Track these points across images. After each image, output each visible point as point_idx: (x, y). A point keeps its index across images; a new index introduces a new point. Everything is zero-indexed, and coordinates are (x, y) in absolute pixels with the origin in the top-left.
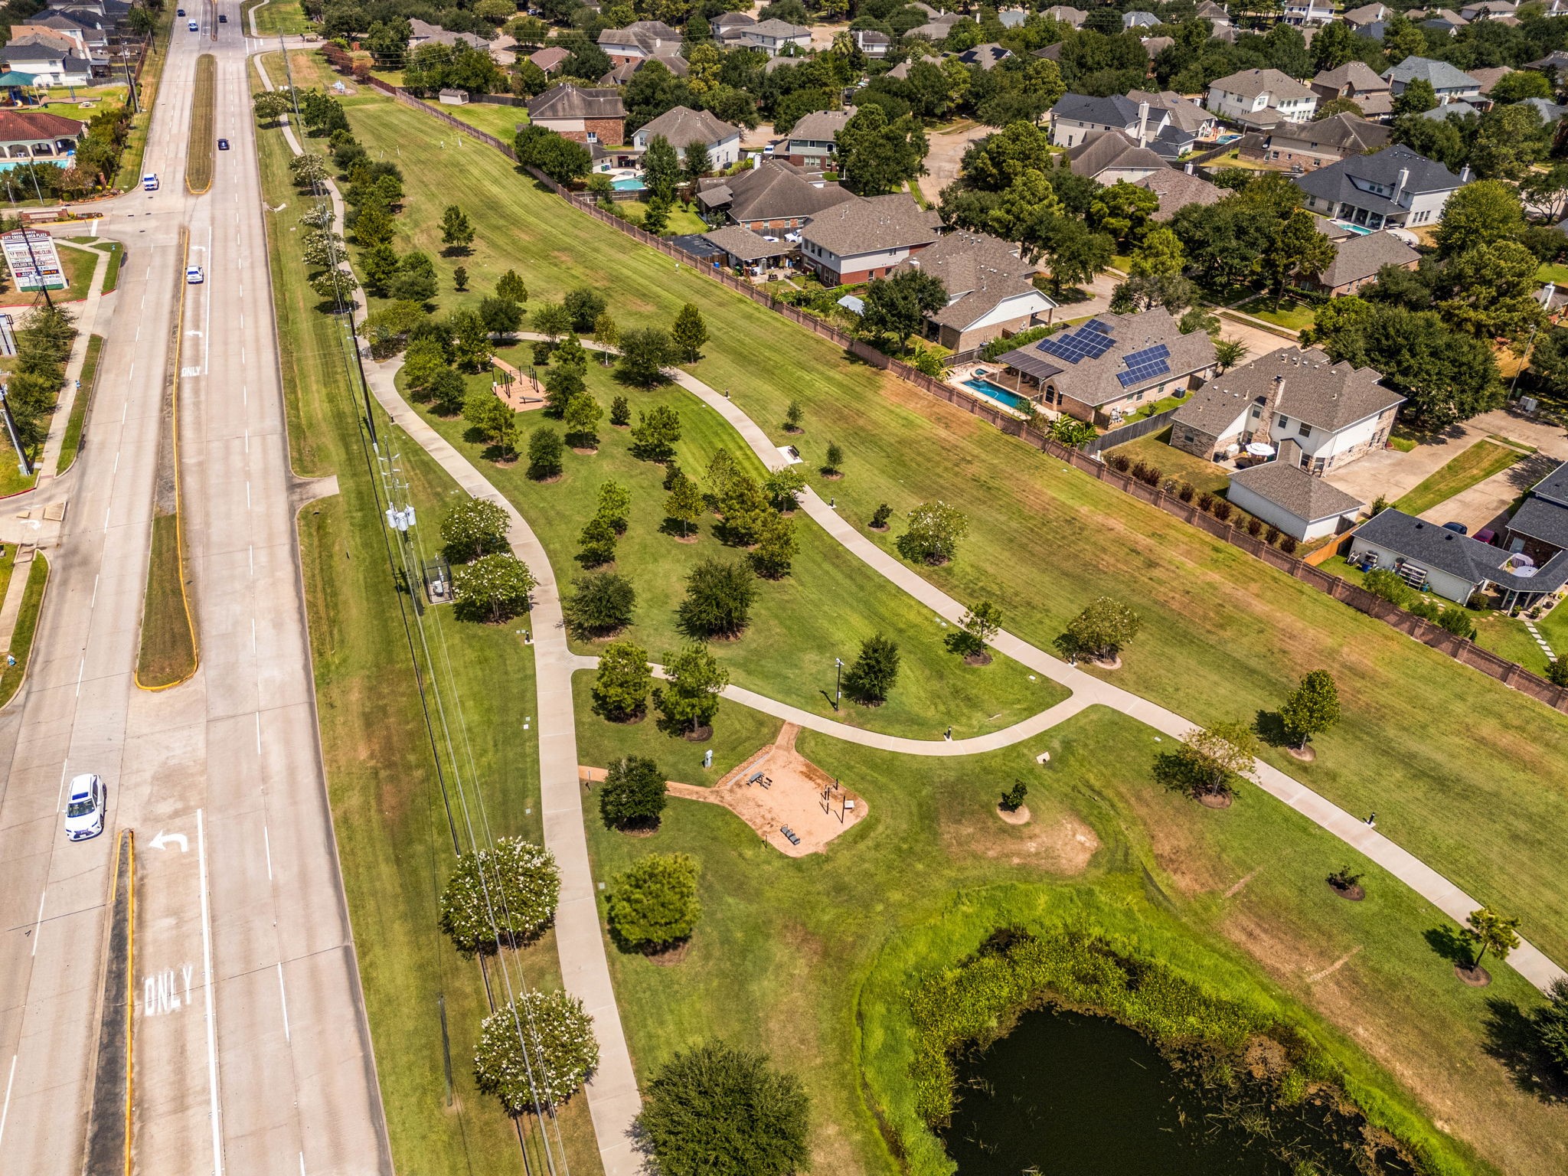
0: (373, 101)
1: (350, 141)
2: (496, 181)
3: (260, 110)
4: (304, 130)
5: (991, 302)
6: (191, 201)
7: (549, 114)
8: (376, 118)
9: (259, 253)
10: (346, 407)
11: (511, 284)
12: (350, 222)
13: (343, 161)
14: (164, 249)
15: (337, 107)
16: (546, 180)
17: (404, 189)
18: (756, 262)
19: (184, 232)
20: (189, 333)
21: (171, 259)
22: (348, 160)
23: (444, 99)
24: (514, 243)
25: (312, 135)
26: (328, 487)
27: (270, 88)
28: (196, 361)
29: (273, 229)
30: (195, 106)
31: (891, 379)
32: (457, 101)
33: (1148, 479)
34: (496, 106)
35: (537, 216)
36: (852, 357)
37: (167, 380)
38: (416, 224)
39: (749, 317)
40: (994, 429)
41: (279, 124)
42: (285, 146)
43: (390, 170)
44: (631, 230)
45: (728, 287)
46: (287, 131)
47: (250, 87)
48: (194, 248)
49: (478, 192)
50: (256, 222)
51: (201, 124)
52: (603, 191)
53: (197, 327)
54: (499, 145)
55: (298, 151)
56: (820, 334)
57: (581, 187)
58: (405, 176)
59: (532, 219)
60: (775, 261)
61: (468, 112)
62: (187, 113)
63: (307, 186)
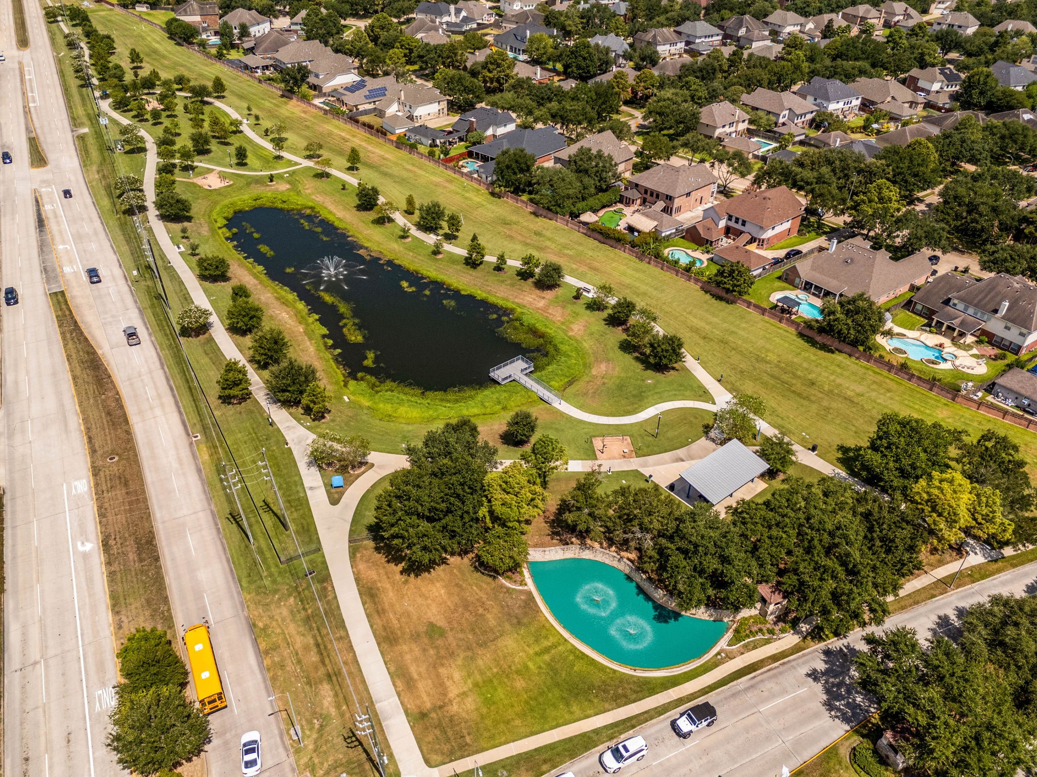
0: (103, 10)
1: (91, 26)
2: (158, 42)
3: (47, 14)
4: (70, 23)
5: (333, 76)
6: (21, 53)
7: (183, 13)
8: (103, 17)
9: (54, 70)
10: (91, 112)
11: (155, 74)
12: (91, 56)
13: (88, 35)
14: (13, 69)
15: (84, 12)
16: (179, 40)
17: (115, 46)
18: (257, 68)
19: (20, 63)
20: (30, 94)
21: (17, 72)
22: (90, 34)
23: (138, 9)
24: (162, 64)
25: (74, 26)
26: (85, 130)
27: (51, 5)
28: (34, 101)
29: (59, 61)
30: (14, 14)
31: (294, 102)
32: (144, 9)
33: (370, 127)
34: (163, 11)
35: (173, 54)
36: (282, 96)
37: (24, 107)
38: (121, 59)
39: (249, 86)
40: (321, 113)
41: (57, 21)
42: (61, 30)
43: (108, 37)
44: (211, 58)
45: (245, 77)
46: (61, 24)
47: (41, 5)
48: (26, 69)
49: (149, 47)
50: (52, 60)
51: (19, 21)
52: (203, 45)
53: (32, 92)
54: (161, 28)
55: (66, 31)
56: (274, 90)
57: (192, 43)
58: (116, 39)
59: (171, 56)
60: (266, 67)
61: (149, 14)
62: (11, 17)
63: (72, 45)
